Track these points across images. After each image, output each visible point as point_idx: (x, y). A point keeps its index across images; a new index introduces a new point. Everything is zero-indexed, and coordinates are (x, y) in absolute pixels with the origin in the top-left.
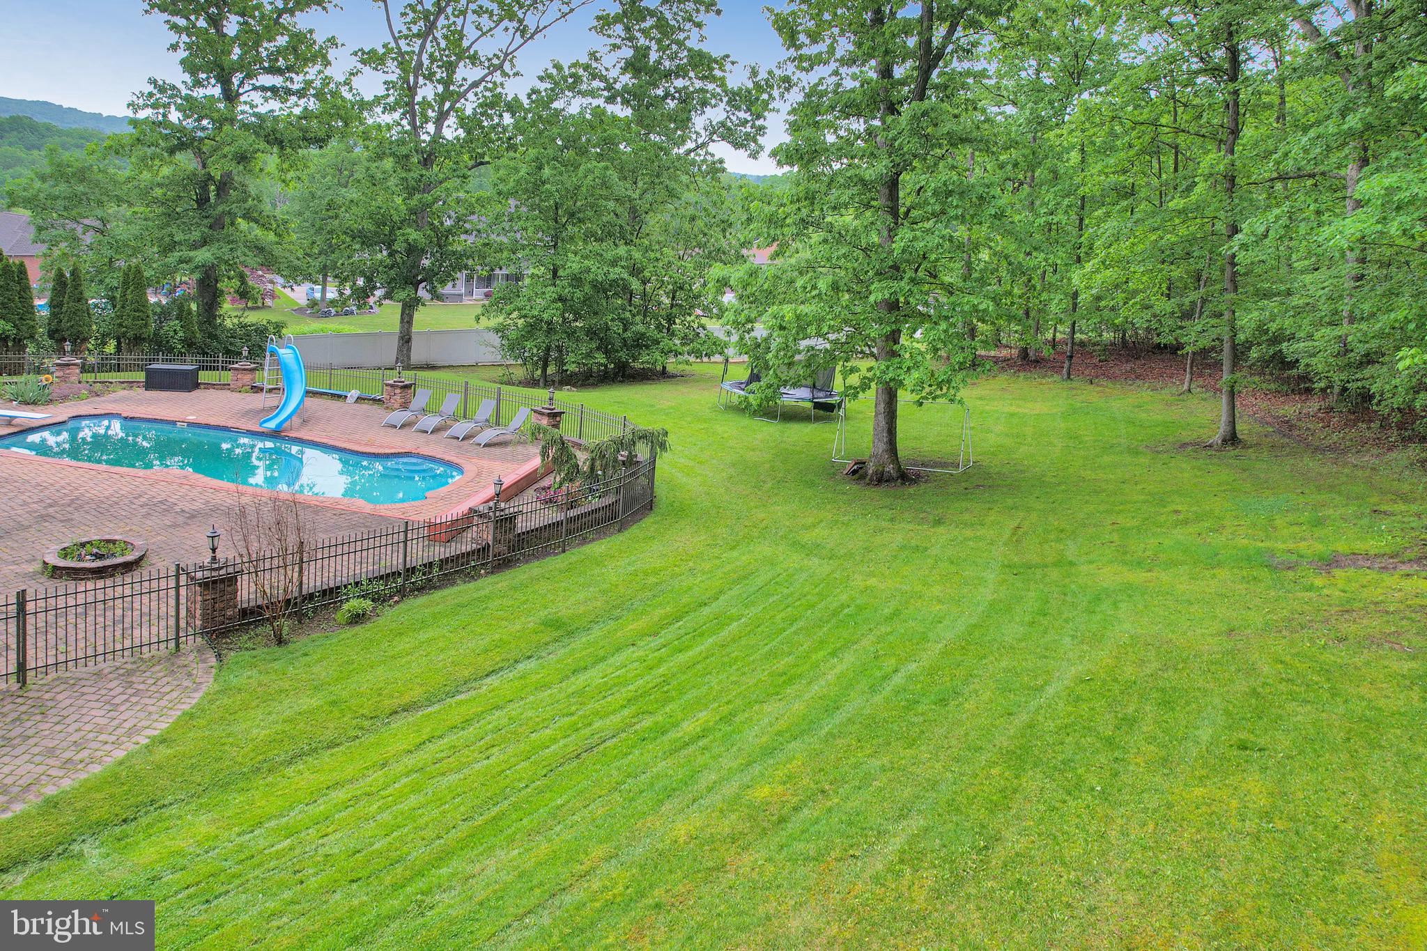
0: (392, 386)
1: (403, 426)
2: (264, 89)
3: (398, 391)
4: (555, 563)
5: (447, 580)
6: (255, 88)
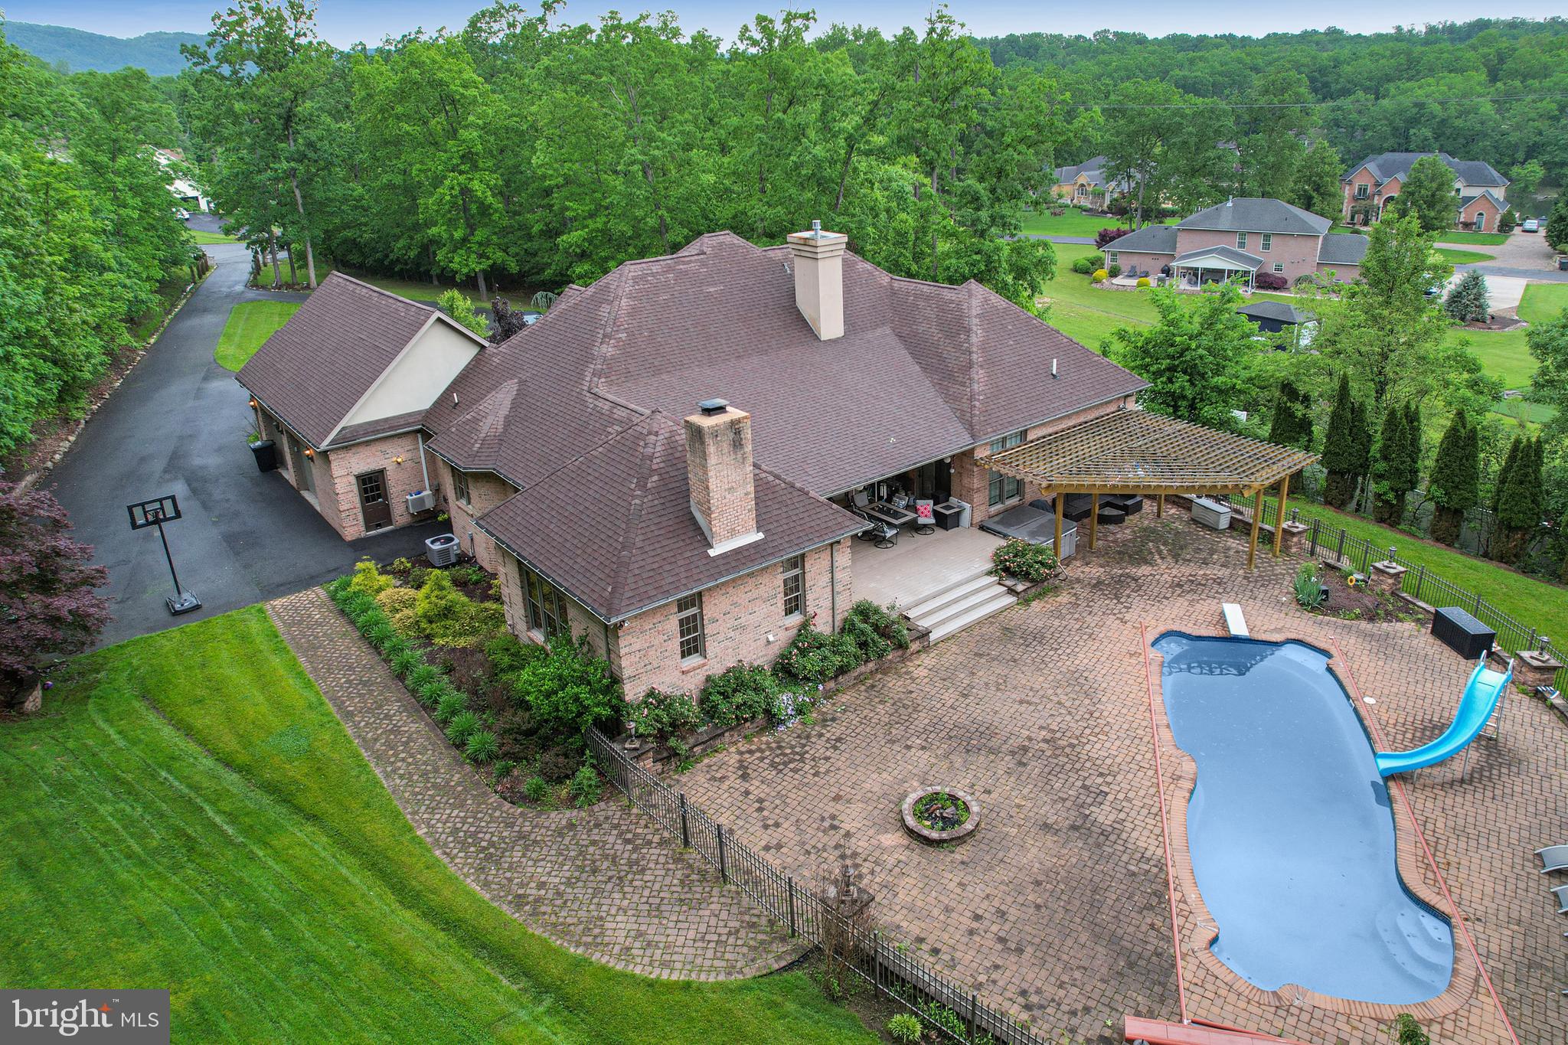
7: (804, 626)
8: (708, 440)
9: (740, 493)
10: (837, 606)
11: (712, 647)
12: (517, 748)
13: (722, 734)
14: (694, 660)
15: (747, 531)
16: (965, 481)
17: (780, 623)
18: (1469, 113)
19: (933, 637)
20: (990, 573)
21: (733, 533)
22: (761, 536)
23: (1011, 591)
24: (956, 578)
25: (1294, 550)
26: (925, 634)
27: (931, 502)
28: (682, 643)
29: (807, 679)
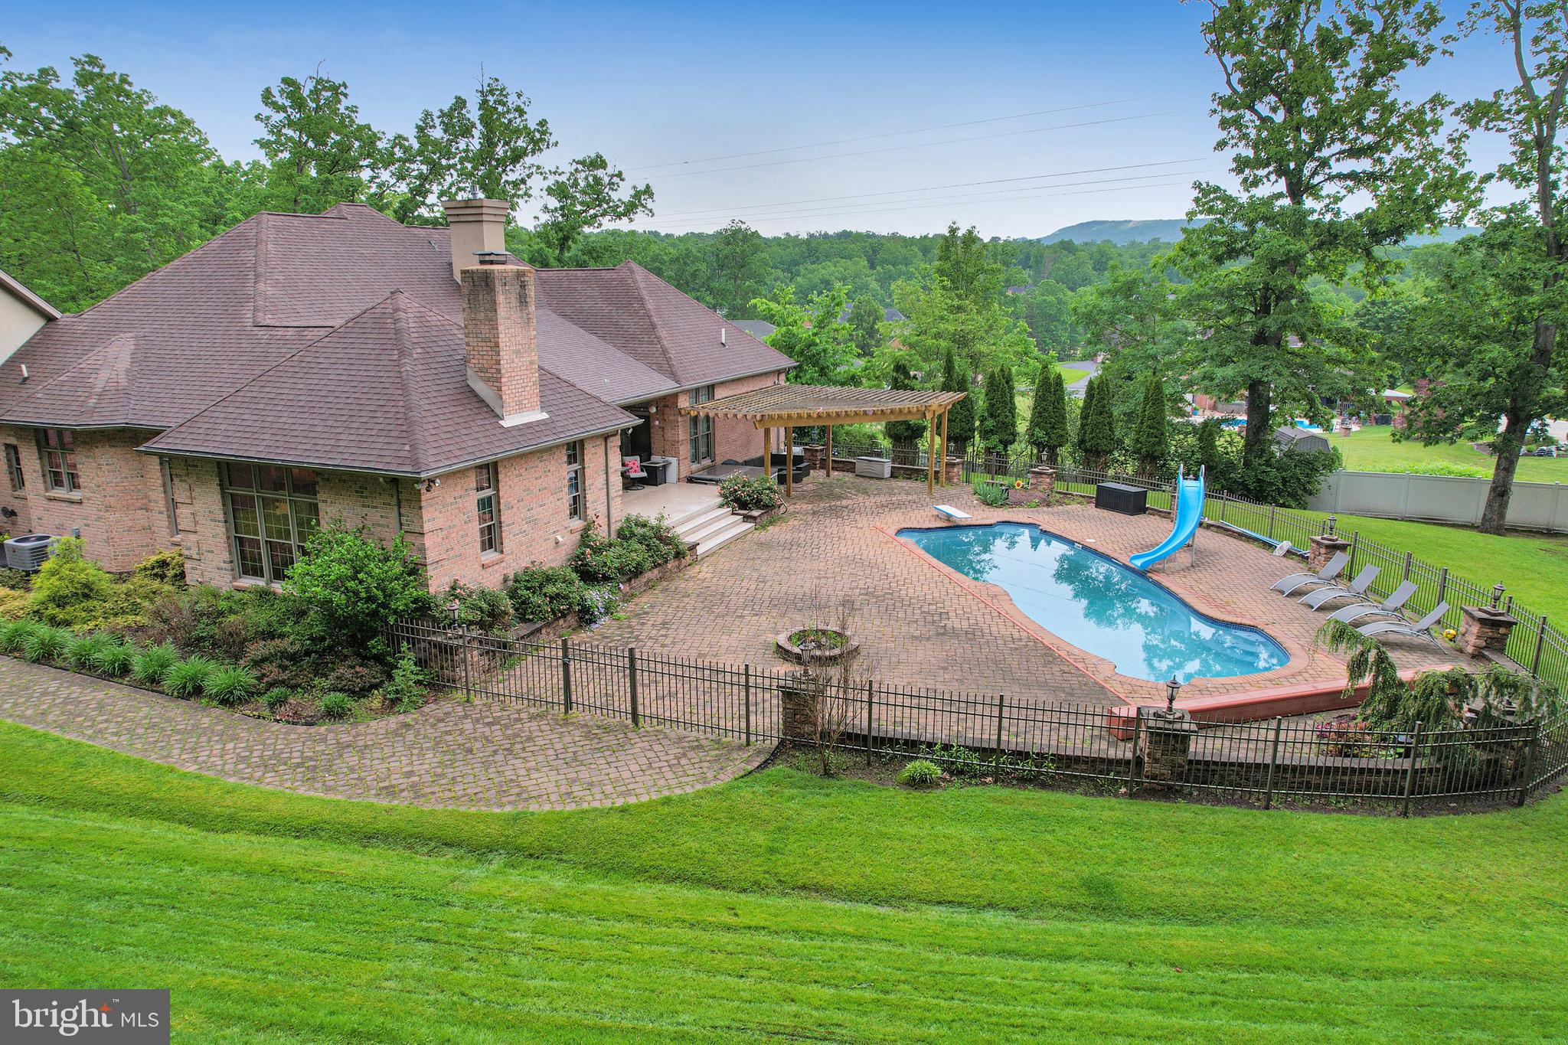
0: (1318, 543)
1: (1293, 594)
2: (1341, 177)
3: (1323, 551)
4: (1228, 817)
5: (1068, 784)
6: (1331, 178)
7: (586, 529)
8: (499, 288)
9: (526, 359)
10: (612, 515)
11: (509, 540)
12: (286, 675)
13: (539, 630)
14: (490, 556)
15: (532, 408)
16: (669, 435)
17: (565, 524)
18: (861, 289)
19: (700, 550)
20: (721, 506)
21: (520, 408)
22: (545, 416)
23: (747, 518)
24: (695, 508)
25: (955, 480)
26: (693, 547)
27: (638, 458)
28: (482, 531)
29: (606, 579)
